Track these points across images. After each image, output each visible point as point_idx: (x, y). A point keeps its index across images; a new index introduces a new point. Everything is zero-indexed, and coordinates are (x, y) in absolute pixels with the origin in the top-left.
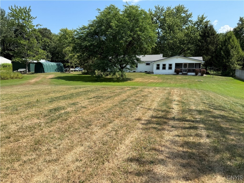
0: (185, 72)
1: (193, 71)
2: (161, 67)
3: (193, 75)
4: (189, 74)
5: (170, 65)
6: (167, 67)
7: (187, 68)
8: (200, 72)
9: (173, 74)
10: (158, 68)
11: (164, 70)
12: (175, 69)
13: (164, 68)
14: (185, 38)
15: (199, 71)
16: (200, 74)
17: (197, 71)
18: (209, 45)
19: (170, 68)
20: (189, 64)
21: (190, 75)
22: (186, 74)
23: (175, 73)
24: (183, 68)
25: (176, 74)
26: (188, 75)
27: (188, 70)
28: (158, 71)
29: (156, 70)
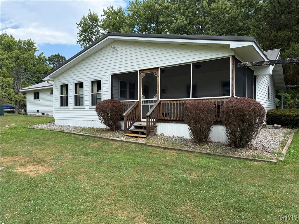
2: (71, 95)
6: (87, 94)
7: (158, 98)
11: (79, 110)
20: (164, 71)
24: (141, 98)
28: (64, 111)
29: (59, 109)
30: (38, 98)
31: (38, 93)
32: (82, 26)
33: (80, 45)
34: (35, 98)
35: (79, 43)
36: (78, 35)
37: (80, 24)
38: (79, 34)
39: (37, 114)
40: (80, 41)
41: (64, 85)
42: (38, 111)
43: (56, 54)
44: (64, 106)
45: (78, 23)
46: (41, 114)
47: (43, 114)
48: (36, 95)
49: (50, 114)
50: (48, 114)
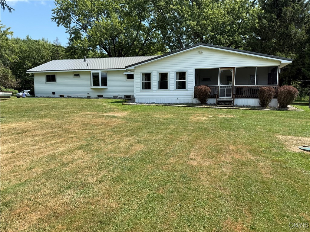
0: (225, 98)
1: (252, 93)
2: (155, 81)
3: (253, 108)
4: (240, 102)
5: (182, 76)
6: (172, 81)
7: (233, 84)
8: (275, 97)
9: (190, 102)
10: (147, 86)
11: (163, 92)
12: (195, 88)
13: (163, 85)
14: (226, 18)
15: (273, 94)
16: (274, 102)
17: (266, 94)
18: (290, 23)
19: (181, 85)
20: (238, 69)
21: (244, 106)
22: (229, 104)
23: (195, 101)
24: (219, 85)
25: (198, 102)
26: (236, 106)
27: (235, 90)
28: (147, 93)
29: (141, 91)
30: (54, 81)
31: (54, 76)
34: (48, 80)
39: (53, 96)
42: (54, 93)
46: (58, 96)
47: (62, 96)
48: (51, 77)
49: (72, 96)
50: (70, 96)
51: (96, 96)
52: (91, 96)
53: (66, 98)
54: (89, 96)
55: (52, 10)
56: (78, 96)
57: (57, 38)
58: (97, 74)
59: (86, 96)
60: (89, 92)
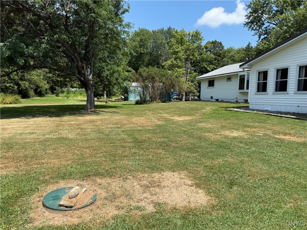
2: (271, 81)
6: (292, 79)
11: (281, 96)
13: (282, 87)
28: (261, 96)
29: (255, 94)
30: (213, 85)
31: (213, 81)
32: (252, 7)
33: (247, 27)
34: (210, 85)
35: (246, 25)
36: (246, 18)
37: (249, 5)
38: (247, 15)
39: (211, 100)
40: (247, 23)
41: (262, 72)
42: (212, 97)
43: (213, 41)
44: (260, 92)
45: (248, 5)
46: (214, 100)
47: (217, 100)
48: (211, 83)
49: (224, 100)
50: (223, 100)
51: (243, 101)
52: (239, 101)
53: (220, 102)
54: (237, 100)
55: (245, 16)
56: (229, 100)
57: (249, 42)
58: (243, 77)
59: (235, 101)
60: (237, 96)
